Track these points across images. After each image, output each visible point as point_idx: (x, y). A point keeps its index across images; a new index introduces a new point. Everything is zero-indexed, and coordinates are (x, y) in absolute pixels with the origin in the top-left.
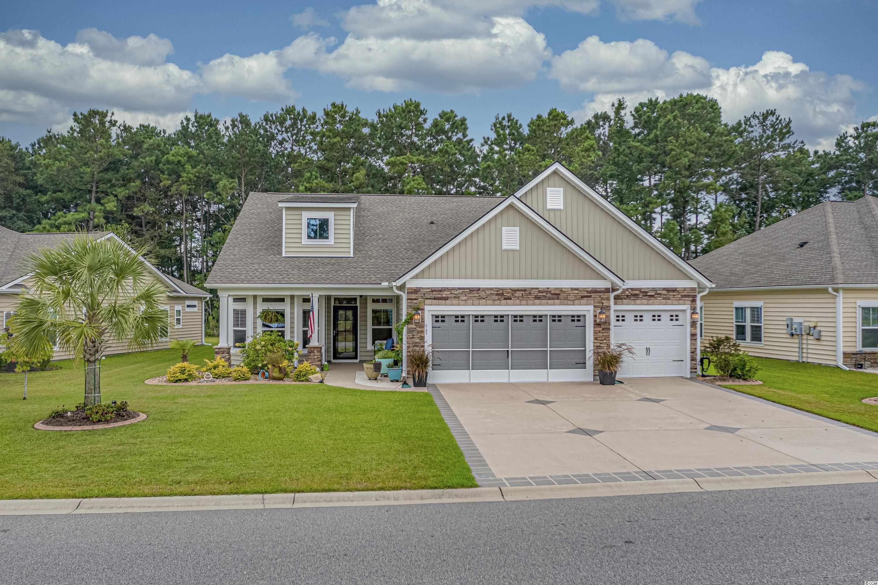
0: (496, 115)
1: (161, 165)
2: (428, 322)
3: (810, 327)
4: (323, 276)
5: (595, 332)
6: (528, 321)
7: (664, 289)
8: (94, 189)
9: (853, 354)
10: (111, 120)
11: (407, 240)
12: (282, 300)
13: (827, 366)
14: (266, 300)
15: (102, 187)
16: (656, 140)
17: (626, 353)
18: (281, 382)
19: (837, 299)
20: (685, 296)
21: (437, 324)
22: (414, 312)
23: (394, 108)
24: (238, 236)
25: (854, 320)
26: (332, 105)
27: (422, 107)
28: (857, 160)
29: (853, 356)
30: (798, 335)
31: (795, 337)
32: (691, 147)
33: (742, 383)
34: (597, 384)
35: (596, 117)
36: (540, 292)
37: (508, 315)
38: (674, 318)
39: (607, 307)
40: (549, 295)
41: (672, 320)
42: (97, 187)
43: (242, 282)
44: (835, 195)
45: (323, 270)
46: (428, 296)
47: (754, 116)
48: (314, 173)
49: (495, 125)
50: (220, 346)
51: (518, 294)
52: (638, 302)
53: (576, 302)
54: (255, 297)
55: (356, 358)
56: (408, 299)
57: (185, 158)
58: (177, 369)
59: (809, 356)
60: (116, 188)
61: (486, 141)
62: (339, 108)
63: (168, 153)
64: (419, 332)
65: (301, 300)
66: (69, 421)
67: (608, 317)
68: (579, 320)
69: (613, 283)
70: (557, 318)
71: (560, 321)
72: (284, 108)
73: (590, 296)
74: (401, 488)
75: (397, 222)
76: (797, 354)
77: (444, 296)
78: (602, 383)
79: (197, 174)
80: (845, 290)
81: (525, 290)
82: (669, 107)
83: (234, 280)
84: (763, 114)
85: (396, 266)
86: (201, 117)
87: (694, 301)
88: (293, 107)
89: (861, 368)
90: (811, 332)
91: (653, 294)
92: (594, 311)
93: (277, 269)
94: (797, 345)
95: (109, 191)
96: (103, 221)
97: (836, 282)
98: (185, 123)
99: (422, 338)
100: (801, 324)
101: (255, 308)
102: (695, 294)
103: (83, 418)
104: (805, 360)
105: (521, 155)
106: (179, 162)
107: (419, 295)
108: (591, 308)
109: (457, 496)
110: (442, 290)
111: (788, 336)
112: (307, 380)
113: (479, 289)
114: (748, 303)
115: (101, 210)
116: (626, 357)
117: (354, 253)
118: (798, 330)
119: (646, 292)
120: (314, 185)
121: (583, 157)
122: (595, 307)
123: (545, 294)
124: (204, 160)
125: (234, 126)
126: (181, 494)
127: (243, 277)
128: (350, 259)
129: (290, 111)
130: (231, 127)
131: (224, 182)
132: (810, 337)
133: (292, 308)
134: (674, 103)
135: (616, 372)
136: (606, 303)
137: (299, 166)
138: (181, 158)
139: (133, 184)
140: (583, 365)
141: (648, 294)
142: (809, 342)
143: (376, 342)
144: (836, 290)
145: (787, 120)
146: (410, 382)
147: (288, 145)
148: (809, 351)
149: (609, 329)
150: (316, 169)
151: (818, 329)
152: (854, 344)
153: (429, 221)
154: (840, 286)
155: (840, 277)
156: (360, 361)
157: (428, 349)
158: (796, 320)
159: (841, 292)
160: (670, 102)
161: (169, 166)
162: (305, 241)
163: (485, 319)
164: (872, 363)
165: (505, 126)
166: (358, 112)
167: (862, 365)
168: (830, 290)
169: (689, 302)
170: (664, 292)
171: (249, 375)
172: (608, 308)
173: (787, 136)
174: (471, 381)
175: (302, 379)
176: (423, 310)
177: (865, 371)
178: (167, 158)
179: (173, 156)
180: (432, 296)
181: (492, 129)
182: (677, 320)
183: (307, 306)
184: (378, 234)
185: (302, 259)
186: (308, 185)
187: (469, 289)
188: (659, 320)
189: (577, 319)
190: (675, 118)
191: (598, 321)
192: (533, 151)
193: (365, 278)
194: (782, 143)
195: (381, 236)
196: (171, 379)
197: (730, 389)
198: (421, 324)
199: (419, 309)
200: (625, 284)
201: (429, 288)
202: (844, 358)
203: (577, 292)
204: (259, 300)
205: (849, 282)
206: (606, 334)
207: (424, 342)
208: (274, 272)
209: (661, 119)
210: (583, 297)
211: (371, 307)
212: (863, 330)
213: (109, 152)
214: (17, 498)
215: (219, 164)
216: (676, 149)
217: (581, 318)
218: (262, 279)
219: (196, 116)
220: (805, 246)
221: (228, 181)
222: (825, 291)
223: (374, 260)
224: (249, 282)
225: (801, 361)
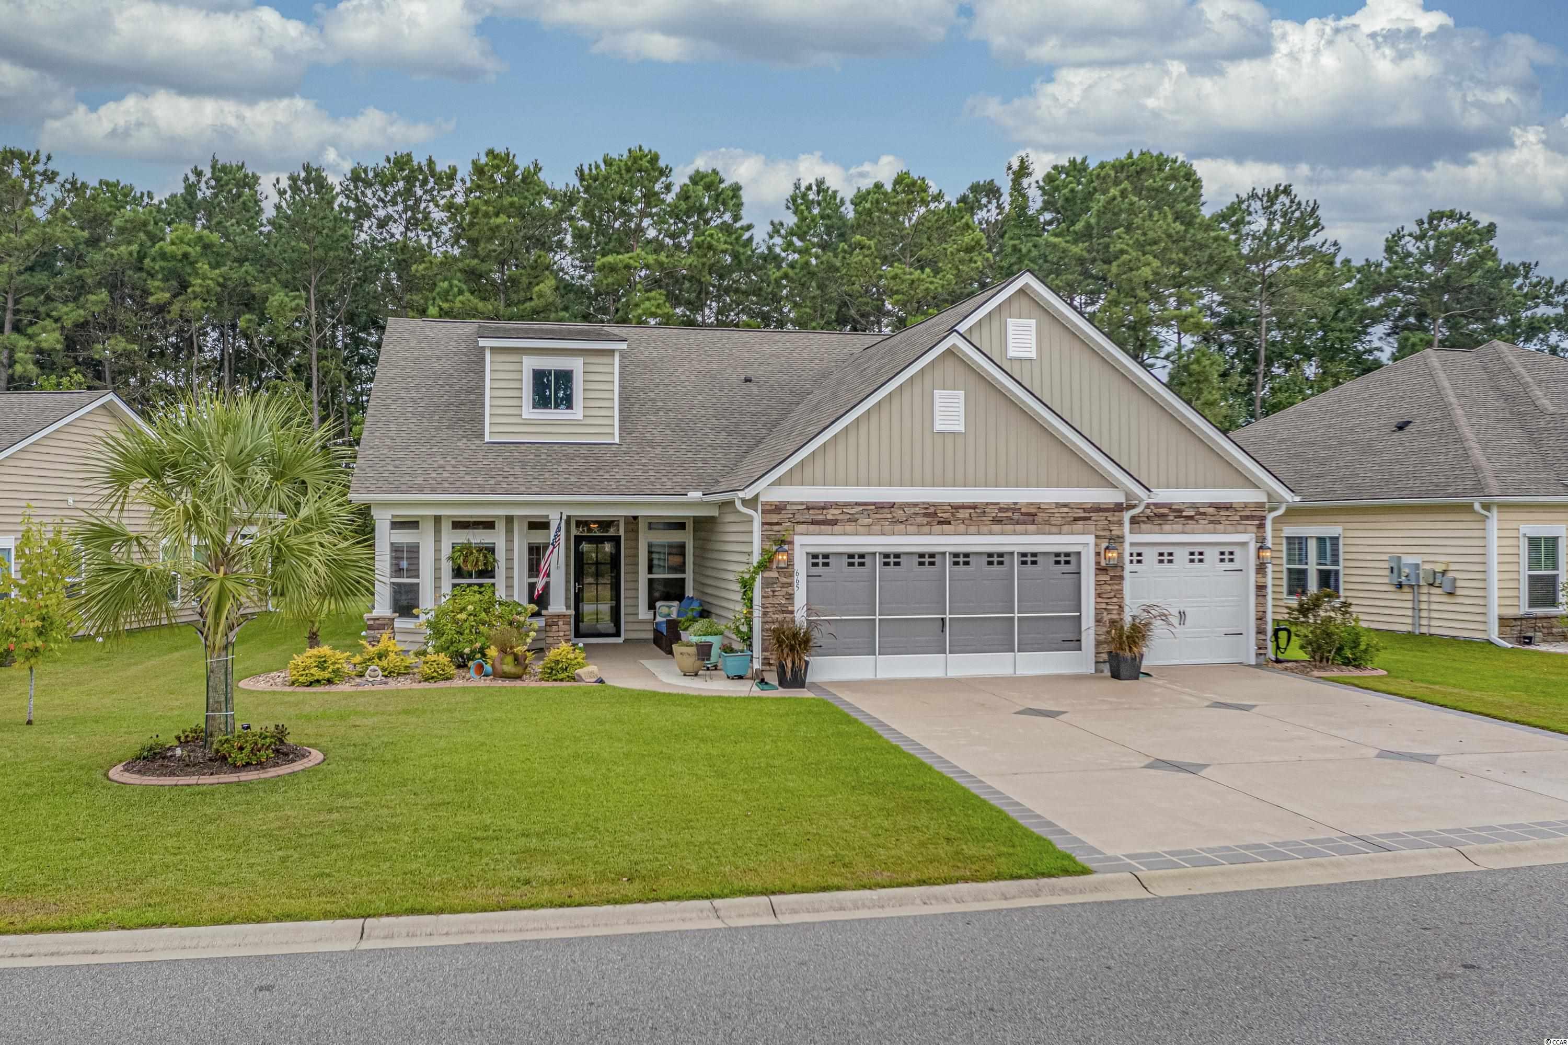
0: (795, 181)
1: (147, 261)
2: (801, 565)
3: (1435, 573)
4: (573, 479)
5: (1098, 584)
6: (978, 564)
7: (1211, 505)
8: (10, 304)
9: (1515, 619)
10: (46, 171)
11: (711, 411)
12: (489, 525)
13: (1469, 642)
14: (459, 525)
15: (29, 301)
16: (1087, 234)
17: (1158, 623)
18: (518, 683)
19: (1488, 522)
20: (1247, 518)
21: (815, 571)
22: (775, 548)
23: (605, 162)
24: (389, 401)
25: (1515, 559)
26: (487, 155)
27: (662, 164)
28: (1422, 275)
29: (1514, 623)
30: (1411, 586)
31: (1406, 589)
32: (1155, 247)
33: (1357, 673)
34: (1105, 678)
35: (975, 188)
36: (1001, 510)
37: (944, 553)
38: (1227, 557)
39: (1119, 537)
40: (1016, 516)
41: (1222, 560)
42: (16, 302)
43: (421, 491)
44: (1380, 339)
45: (571, 469)
46: (799, 518)
47: (1253, 196)
48: (456, 282)
49: (794, 199)
50: (375, 613)
51: (963, 514)
52: (1167, 527)
53: (1066, 528)
54: (438, 519)
55: (618, 634)
56: (764, 524)
57: (198, 248)
58: (310, 661)
59: (1433, 623)
60: (56, 304)
61: (776, 229)
62: (502, 160)
63: (163, 239)
64: (784, 585)
65: (526, 526)
66: (187, 765)
67: (1120, 556)
68: (1067, 562)
69: (1128, 495)
70: (1029, 559)
71: (1034, 563)
72: (392, 157)
73: (1089, 518)
74: (957, 880)
75: (683, 378)
76: (1409, 621)
77: (829, 517)
78: (1116, 675)
79: (221, 280)
80: (1502, 506)
81: (974, 507)
82: (1112, 173)
83: (404, 487)
84: (1269, 192)
85: (705, 461)
86: (224, 169)
87: (1261, 526)
88: (409, 155)
89: (1529, 643)
90: (1438, 581)
91: (1192, 513)
92: (1096, 545)
93: (480, 465)
94: (1410, 605)
95: (42, 309)
96: (33, 370)
97: (1487, 491)
98: (192, 178)
99: (790, 597)
100: (1417, 566)
101: (438, 541)
102: (1263, 514)
103: (211, 760)
104: (1424, 630)
105: (847, 256)
106: (186, 256)
107: (784, 515)
108: (1090, 539)
109: (1065, 891)
110: (825, 507)
111: (1393, 589)
112: (573, 679)
113: (893, 505)
114: (1312, 530)
115: (28, 347)
116: (1158, 629)
117: (620, 436)
118: (1413, 577)
119: (1181, 511)
120: (458, 305)
121: (962, 261)
122: (1097, 537)
123: (1010, 514)
124: (236, 254)
125: (295, 189)
126: (551, 904)
127: (419, 480)
128: (614, 448)
129: (402, 162)
130: (289, 193)
131: (278, 297)
132: (1434, 590)
133: (509, 540)
134: (1120, 167)
135: (1142, 656)
136: (1116, 531)
137: (426, 269)
138: (190, 249)
139: (92, 297)
140: (1075, 643)
141: (1184, 514)
142: (1433, 599)
143: (658, 604)
144: (1487, 507)
145: (1311, 204)
146: (772, 678)
147: (397, 229)
148: (1433, 615)
149: (1121, 578)
150: (459, 274)
151: (1450, 575)
152: (1515, 602)
153: (743, 377)
154: (1497, 499)
155: (1493, 485)
156: (626, 641)
157: (800, 616)
158: (1408, 560)
159: (1495, 511)
160: (1113, 167)
161: (163, 264)
162: (528, 412)
163: (902, 560)
164: (1544, 635)
165: (813, 202)
166: (538, 169)
167: (1530, 638)
168: (1477, 506)
169: (1254, 529)
170: (1211, 510)
171: (452, 670)
172: (1121, 538)
173: (1312, 232)
174: (878, 677)
175: (560, 676)
176: (791, 543)
177: (1538, 648)
178: (161, 248)
179: (173, 243)
180: (808, 517)
181: (788, 208)
182: (1231, 560)
183: (538, 537)
184: (653, 401)
185: (523, 447)
186: (445, 306)
187: (874, 504)
188: (1201, 561)
189: (1064, 558)
190: (1123, 194)
191: (1103, 563)
192: (869, 248)
193: (652, 483)
194: (1302, 245)
195: (660, 404)
196: (301, 679)
197: (1346, 683)
198: (788, 570)
199: (783, 542)
200: (1152, 495)
201: (802, 503)
202: (1501, 626)
203: (1066, 510)
204: (446, 526)
205: (1510, 492)
206: (1116, 587)
207: (792, 604)
208: (478, 472)
209: (1097, 196)
210: (1076, 519)
211: (645, 539)
212: (1530, 576)
213: (45, 233)
214: (229, 922)
215: (265, 264)
216: (1130, 250)
217: (1072, 559)
218: (458, 484)
219: (213, 167)
220: (1407, 429)
221: (287, 295)
222: (1469, 508)
223: (659, 449)
224: (433, 491)
225: (1417, 632)
